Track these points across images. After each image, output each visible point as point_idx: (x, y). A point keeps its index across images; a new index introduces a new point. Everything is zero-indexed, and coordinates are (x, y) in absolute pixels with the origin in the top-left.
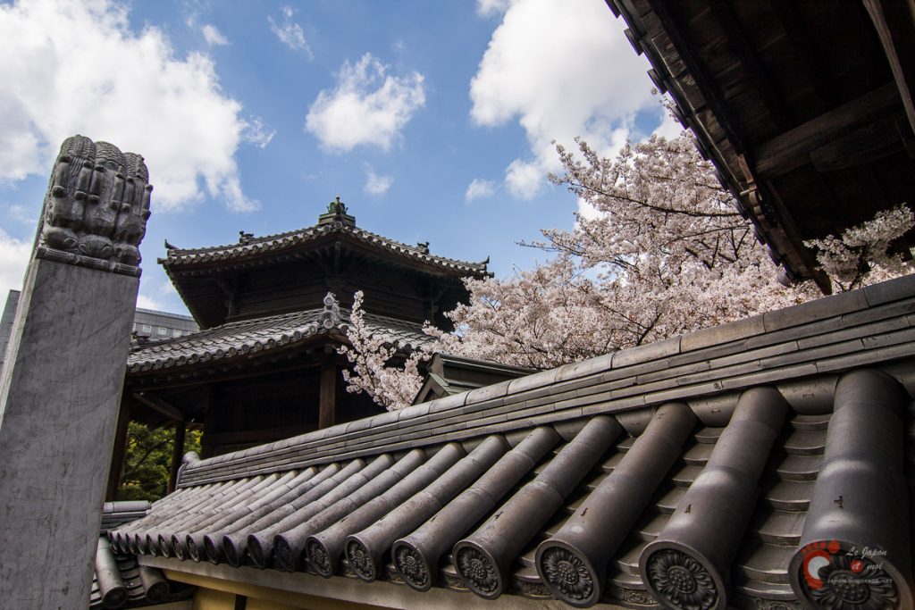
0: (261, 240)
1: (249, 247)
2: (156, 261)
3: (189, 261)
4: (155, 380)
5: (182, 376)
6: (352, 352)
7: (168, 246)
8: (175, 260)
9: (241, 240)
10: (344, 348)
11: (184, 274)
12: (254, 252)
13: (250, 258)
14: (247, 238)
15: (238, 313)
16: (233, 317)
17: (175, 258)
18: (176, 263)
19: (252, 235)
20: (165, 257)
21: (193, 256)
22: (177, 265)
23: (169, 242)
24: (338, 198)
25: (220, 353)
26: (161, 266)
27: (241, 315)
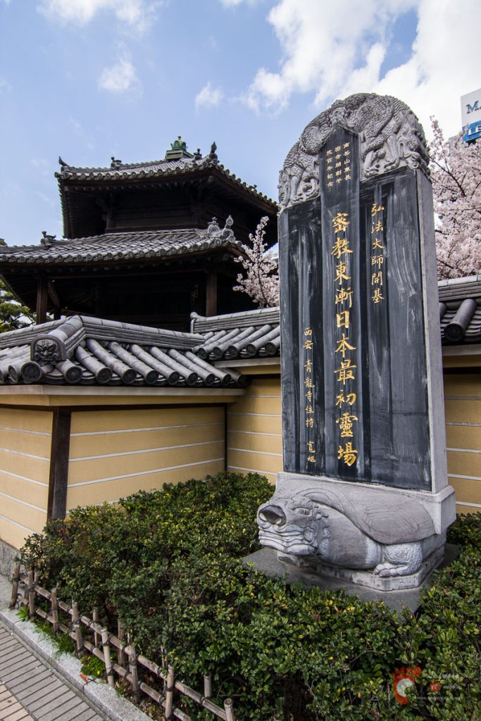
0: (128, 167)
1: (120, 173)
2: (54, 175)
3: (83, 178)
4: (83, 270)
5: (106, 269)
6: (248, 261)
7: (61, 162)
8: (71, 176)
9: (113, 165)
10: (241, 258)
11: (77, 188)
12: (140, 177)
13: (136, 181)
14: (116, 164)
15: (115, 226)
16: (110, 229)
17: (71, 174)
18: (71, 178)
19: (120, 162)
20: (60, 172)
21: (87, 174)
22: (72, 181)
23: (63, 160)
24: (180, 137)
25: (141, 253)
26: (56, 179)
27: (118, 228)
